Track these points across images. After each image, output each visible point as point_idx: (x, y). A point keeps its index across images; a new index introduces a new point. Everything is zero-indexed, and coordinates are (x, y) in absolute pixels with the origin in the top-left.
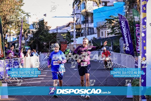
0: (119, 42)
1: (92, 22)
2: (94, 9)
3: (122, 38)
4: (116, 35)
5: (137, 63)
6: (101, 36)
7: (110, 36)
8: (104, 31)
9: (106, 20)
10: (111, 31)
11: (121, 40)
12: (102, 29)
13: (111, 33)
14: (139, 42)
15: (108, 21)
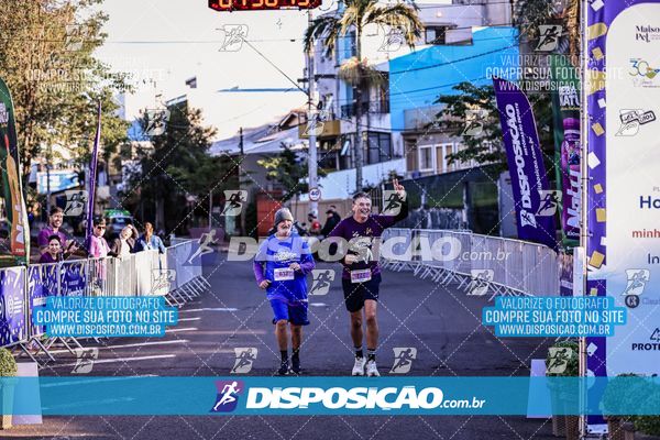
0: (494, 191)
1: (385, 108)
2: (391, 58)
3: (506, 175)
4: (484, 164)
5: (567, 275)
6: (423, 168)
7: (458, 165)
8: (433, 147)
9: (443, 100)
10: (463, 148)
11: (504, 183)
12: (426, 139)
13: (464, 156)
14: (575, 190)
15: (449, 107)
